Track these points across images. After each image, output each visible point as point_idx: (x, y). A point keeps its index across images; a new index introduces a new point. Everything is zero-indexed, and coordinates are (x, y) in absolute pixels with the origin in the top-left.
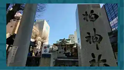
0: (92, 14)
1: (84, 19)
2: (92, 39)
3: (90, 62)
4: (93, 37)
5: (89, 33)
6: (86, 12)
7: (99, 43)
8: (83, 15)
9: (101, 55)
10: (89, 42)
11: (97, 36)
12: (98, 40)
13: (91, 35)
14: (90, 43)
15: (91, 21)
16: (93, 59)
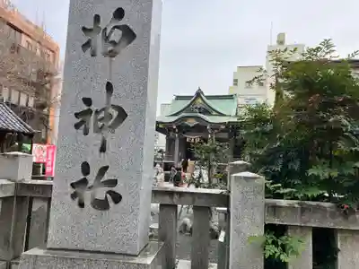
2: (97, 120)
3: (72, 185)
5: (88, 101)
6: (97, 18)
8: (84, 29)
9: (106, 168)
10: (81, 131)
11: (111, 110)
12: (111, 123)
14: (86, 133)
15: (105, 54)
16: (82, 177)
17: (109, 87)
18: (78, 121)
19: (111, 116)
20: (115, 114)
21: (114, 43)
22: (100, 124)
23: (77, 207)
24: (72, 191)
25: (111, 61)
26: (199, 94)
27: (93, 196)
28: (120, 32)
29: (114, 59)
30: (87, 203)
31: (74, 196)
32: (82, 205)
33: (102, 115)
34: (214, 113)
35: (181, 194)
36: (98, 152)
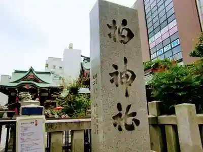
0: (123, 29)
1: (109, 35)
2: (121, 78)
4: (122, 74)
5: (116, 67)
6: (114, 22)
7: (130, 85)
8: (108, 25)
9: (130, 105)
10: (114, 84)
11: (128, 73)
12: (129, 80)
13: (119, 70)
14: (117, 86)
16: (118, 112)
17: (125, 60)
18: (111, 78)
20: (130, 75)
21: (123, 36)
22: (124, 81)
24: (113, 121)
25: (124, 46)
26: (31, 70)
28: (127, 31)
30: (123, 128)
31: (115, 125)
33: (124, 75)
34: (41, 82)
36: (125, 97)
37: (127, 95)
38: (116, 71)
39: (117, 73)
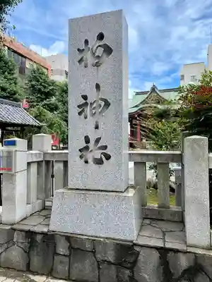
0: (99, 46)
2: (91, 109)
3: (80, 150)
5: (85, 97)
6: (86, 42)
8: (79, 50)
9: (100, 138)
10: (83, 117)
11: (100, 102)
12: (101, 109)
13: (89, 101)
14: (86, 118)
15: (94, 65)
16: (85, 145)
17: (98, 87)
18: (80, 110)
19: (100, 106)
20: (103, 104)
21: (98, 57)
22: (94, 111)
23: (84, 163)
24: (80, 154)
25: (98, 69)
26: (153, 89)
27: (93, 156)
28: (103, 49)
29: (99, 68)
30: (90, 161)
31: (81, 157)
32: (86, 162)
33: (95, 105)
35: (148, 155)
36: (94, 129)
37: (97, 127)
38: (85, 101)
39: (86, 104)
